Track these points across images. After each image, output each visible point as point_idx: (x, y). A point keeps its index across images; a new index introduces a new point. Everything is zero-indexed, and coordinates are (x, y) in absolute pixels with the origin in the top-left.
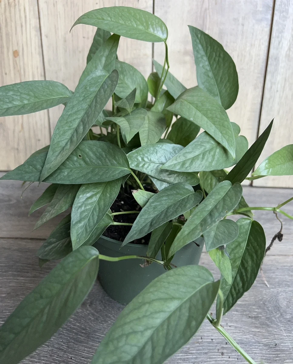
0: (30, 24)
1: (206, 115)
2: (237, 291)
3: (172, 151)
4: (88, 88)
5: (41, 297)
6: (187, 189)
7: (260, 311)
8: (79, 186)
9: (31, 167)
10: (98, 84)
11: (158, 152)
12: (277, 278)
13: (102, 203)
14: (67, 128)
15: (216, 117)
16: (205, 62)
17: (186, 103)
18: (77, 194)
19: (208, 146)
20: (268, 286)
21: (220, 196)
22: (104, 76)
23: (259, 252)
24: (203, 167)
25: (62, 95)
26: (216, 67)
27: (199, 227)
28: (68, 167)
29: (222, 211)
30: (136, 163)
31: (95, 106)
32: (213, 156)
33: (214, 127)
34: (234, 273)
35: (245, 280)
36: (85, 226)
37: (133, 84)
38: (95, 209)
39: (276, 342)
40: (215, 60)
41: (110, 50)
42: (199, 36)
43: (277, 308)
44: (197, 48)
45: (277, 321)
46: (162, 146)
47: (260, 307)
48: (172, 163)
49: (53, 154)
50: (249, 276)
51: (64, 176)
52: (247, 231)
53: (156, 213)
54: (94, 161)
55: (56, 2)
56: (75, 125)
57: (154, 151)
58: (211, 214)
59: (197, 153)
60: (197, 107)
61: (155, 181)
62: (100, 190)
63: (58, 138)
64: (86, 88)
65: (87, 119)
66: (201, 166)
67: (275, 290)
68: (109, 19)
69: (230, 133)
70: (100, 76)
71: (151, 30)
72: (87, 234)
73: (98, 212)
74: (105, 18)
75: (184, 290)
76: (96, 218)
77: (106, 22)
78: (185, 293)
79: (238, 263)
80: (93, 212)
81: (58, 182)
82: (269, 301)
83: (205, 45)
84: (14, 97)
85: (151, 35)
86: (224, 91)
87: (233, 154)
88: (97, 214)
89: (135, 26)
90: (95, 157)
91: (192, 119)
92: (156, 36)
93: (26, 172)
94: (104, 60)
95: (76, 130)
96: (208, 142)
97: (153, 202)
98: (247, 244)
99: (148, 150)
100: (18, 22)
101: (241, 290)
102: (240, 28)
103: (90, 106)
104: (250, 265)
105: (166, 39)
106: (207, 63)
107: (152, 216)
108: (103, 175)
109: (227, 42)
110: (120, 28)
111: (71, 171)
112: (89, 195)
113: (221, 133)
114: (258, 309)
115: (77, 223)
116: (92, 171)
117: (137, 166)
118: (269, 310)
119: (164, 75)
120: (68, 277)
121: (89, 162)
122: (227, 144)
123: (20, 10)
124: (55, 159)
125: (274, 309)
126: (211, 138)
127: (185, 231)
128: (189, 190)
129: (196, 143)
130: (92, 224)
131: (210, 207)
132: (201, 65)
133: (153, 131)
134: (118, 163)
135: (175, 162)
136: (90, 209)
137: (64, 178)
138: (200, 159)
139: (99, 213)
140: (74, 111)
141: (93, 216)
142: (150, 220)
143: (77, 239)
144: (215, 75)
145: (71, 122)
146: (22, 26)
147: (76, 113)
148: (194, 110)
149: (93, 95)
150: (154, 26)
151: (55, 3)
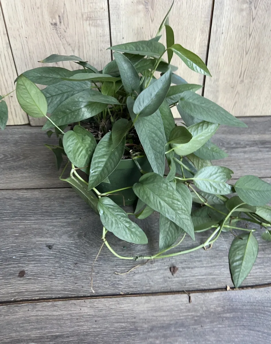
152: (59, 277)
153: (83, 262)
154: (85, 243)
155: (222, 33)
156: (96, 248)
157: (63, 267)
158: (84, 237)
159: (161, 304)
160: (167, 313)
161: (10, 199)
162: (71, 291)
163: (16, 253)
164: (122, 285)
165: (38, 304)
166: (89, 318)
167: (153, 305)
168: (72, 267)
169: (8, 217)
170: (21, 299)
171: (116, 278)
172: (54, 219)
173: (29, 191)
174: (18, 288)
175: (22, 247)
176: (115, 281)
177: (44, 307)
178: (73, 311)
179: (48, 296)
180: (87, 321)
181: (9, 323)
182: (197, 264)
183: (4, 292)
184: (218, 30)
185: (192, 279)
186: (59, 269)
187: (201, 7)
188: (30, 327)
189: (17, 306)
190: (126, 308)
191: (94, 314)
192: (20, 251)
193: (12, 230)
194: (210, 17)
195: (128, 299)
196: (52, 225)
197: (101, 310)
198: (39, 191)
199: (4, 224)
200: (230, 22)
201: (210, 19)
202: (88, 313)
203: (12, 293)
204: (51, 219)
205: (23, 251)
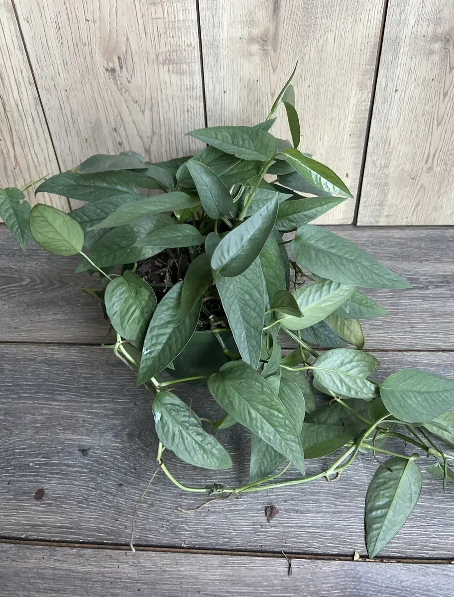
152: (92, 505)
153: (131, 484)
154: (138, 449)
155: (396, 90)
157: (101, 490)
158: (137, 439)
159: (244, 571)
160: (251, 589)
161: (34, 360)
162: (107, 533)
163: (35, 457)
164: (186, 530)
165: (58, 549)
166: (130, 583)
167: (231, 573)
168: (114, 490)
169: (28, 393)
170: (35, 537)
171: (178, 517)
172: (94, 402)
173: (63, 348)
174: (32, 518)
175: (44, 447)
176: (177, 522)
177: (66, 556)
178: (107, 568)
179: (73, 538)
180: (126, 588)
181: (16, 574)
182: (311, 506)
183: (14, 521)
184: (389, 85)
185: (298, 531)
186: (94, 493)
187: (358, 47)
188: (44, 585)
189: (29, 548)
190: (188, 573)
191: (137, 578)
192: (40, 454)
193: (31, 416)
194: (375, 63)
195: (192, 558)
196: (91, 412)
197: (149, 572)
198: (77, 348)
199: (22, 405)
202: (129, 575)
203: (24, 525)
204: (90, 402)
205: (45, 455)
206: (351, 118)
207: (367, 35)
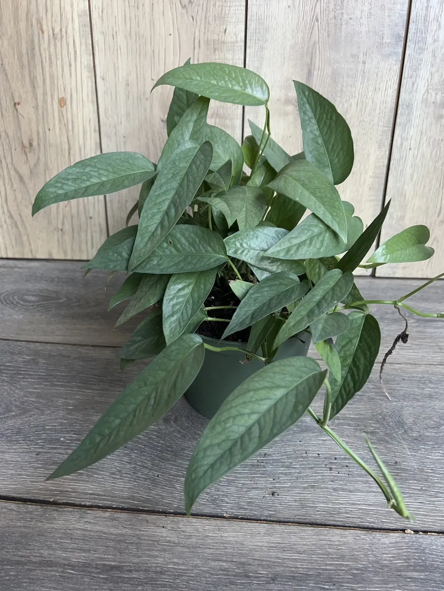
0: (81, 62)
1: (313, 194)
2: (348, 392)
3: (274, 235)
4: (177, 163)
5: (146, 385)
6: (291, 279)
7: (378, 425)
8: (170, 276)
9: (115, 255)
10: (187, 159)
11: (259, 237)
12: (402, 390)
13: (196, 295)
14: (155, 210)
15: (326, 196)
16: (314, 126)
17: (290, 179)
18: (168, 285)
19: (316, 230)
20: (390, 399)
21: (328, 286)
22: (195, 148)
23: (373, 349)
24: (310, 254)
25: (144, 169)
26: (327, 132)
27: (306, 318)
28: (157, 254)
29: (331, 302)
30: (234, 250)
31: (188, 186)
32: (322, 242)
33: (323, 208)
34: (344, 372)
35: (357, 379)
36: (179, 320)
37: (225, 153)
38: (188, 301)
39: (397, 460)
40: (325, 123)
41: (199, 113)
42: (307, 93)
43: (401, 424)
44: (304, 109)
45: (399, 438)
46: (264, 230)
47: (378, 421)
48: (276, 250)
49: (141, 241)
50: (361, 375)
51: (154, 265)
52: (359, 326)
53: (257, 305)
54: (186, 248)
55: (116, 32)
56: (165, 207)
57: (253, 235)
58: (319, 305)
59: (304, 238)
60: (303, 185)
61: (255, 270)
62: (192, 280)
63: (147, 222)
64: (174, 163)
65: (178, 201)
66: (308, 253)
67: (399, 404)
68: (198, 78)
69: (341, 214)
70: (190, 149)
71: (249, 91)
72: (181, 329)
73: (191, 304)
74: (194, 78)
75: (290, 379)
76: (190, 312)
77: (195, 82)
78: (291, 381)
79: (349, 361)
80: (186, 305)
81: (147, 272)
82: (390, 416)
83: (313, 105)
84: (92, 173)
85: (249, 96)
86: (336, 161)
87: (344, 238)
88: (191, 307)
89: (230, 86)
90: (187, 244)
91: (297, 199)
92: (255, 98)
93: (111, 261)
94: (191, 125)
95: (167, 213)
96: (316, 226)
97: (253, 294)
98: (359, 341)
99: (247, 235)
100: (66, 60)
101: (352, 391)
102: (360, 66)
103: (181, 185)
104: (363, 363)
105: (267, 101)
106: (316, 127)
107: (254, 308)
108: (197, 263)
109: (343, 86)
110: (212, 90)
111: (161, 259)
112: (180, 286)
113: (331, 215)
114: (376, 424)
115: (169, 316)
116: (185, 259)
117: (235, 252)
118: (389, 426)
119: (264, 142)
120: (173, 364)
121: (181, 249)
122: (337, 227)
123: (68, 44)
124: (145, 246)
125: (396, 425)
126: (319, 221)
127: (290, 323)
128: (294, 280)
129: (303, 227)
130: (186, 317)
131: (318, 298)
132: (309, 130)
133: (252, 211)
134: (213, 250)
135: (279, 249)
136: (183, 301)
137: (155, 267)
138: (307, 245)
139: (193, 306)
140: (163, 191)
141: (186, 309)
142: (251, 312)
143: (170, 334)
144: (326, 142)
145: (160, 203)
146: (70, 65)
147: (165, 193)
148: (300, 189)
149: (184, 172)
150: (253, 86)
151: (115, 34)
152: (125, 477)
153: (168, 460)
154: (174, 431)
155: (410, 149)
156: (192, 441)
157: (136, 464)
158: (172, 423)
159: (293, 539)
160: (303, 556)
161: (68, 357)
162: (143, 501)
163: (66, 434)
164: (227, 503)
165: (89, 512)
166: (168, 546)
167: (280, 540)
168: (149, 464)
169: (61, 382)
170: (65, 501)
171: (218, 491)
173: (97, 349)
174: (61, 485)
175: (76, 426)
176: (218, 495)
177: (98, 519)
178: (143, 531)
179: (106, 504)
180: (164, 550)
181: (41, 534)
182: (360, 486)
183: (42, 487)
184: (404, 144)
185: (350, 508)
186: (128, 466)
187: (377, 111)
188: (72, 545)
189: (57, 510)
190: (232, 539)
191: (176, 541)
192: (72, 431)
193: (64, 400)
194: (391, 125)
195: (236, 525)
197: (190, 537)
198: (112, 349)
199: (54, 391)
200: (422, 133)
201: (391, 129)
202: (168, 539)
203: (52, 490)
205: (77, 433)
206: (370, 173)
207: (385, 101)
